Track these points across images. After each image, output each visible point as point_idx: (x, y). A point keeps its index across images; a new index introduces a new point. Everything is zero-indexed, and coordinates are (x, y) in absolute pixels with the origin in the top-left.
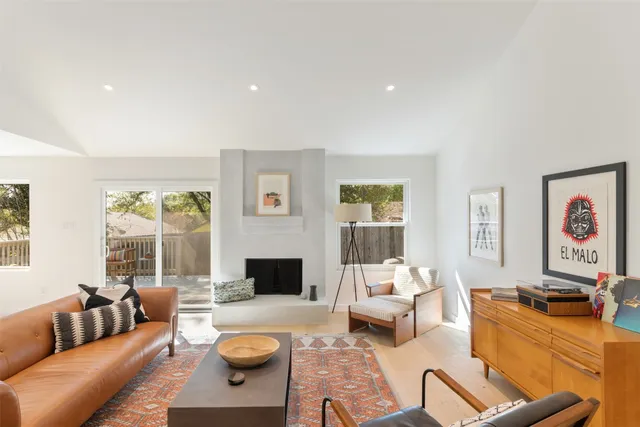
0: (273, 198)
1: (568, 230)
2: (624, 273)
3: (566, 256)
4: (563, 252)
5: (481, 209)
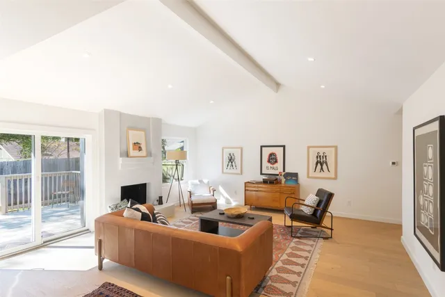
0: (137, 146)
1: (269, 161)
2: (284, 171)
3: (269, 169)
4: (267, 168)
5: (230, 154)
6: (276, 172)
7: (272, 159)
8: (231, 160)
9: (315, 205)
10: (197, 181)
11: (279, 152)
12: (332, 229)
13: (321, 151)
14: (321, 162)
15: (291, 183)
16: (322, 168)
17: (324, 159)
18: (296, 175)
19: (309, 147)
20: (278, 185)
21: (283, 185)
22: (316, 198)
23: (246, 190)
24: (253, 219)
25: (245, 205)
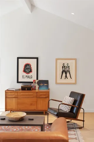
1: (24, 71)
2: (37, 79)
3: (24, 77)
4: (23, 77)
6: (31, 80)
7: (27, 69)
9: (71, 104)
11: (33, 63)
12: (83, 121)
13: (66, 62)
14: (65, 71)
15: (43, 89)
16: (66, 76)
17: (68, 69)
18: (46, 82)
19: (57, 60)
20: (33, 91)
21: (37, 91)
22: (72, 98)
23: (6, 97)
24: (33, 119)
25: (6, 111)
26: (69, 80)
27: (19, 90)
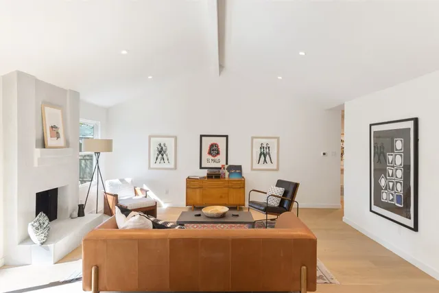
1: (210, 153)
2: (227, 164)
3: (209, 162)
4: (208, 160)
5: (160, 145)
6: (219, 165)
7: (214, 150)
8: (161, 151)
9: (281, 196)
10: (117, 181)
11: (221, 142)
13: (265, 141)
14: (264, 154)
15: (235, 177)
16: (265, 160)
17: (268, 151)
18: (239, 168)
19: (252, 138)
20: (222, 180)
21: (226, 179)
22: (281, 189)
23: (187, 188)
24: (238, 216)
25: (187, 205)
26: (268, 166)
27: (204, 178)
